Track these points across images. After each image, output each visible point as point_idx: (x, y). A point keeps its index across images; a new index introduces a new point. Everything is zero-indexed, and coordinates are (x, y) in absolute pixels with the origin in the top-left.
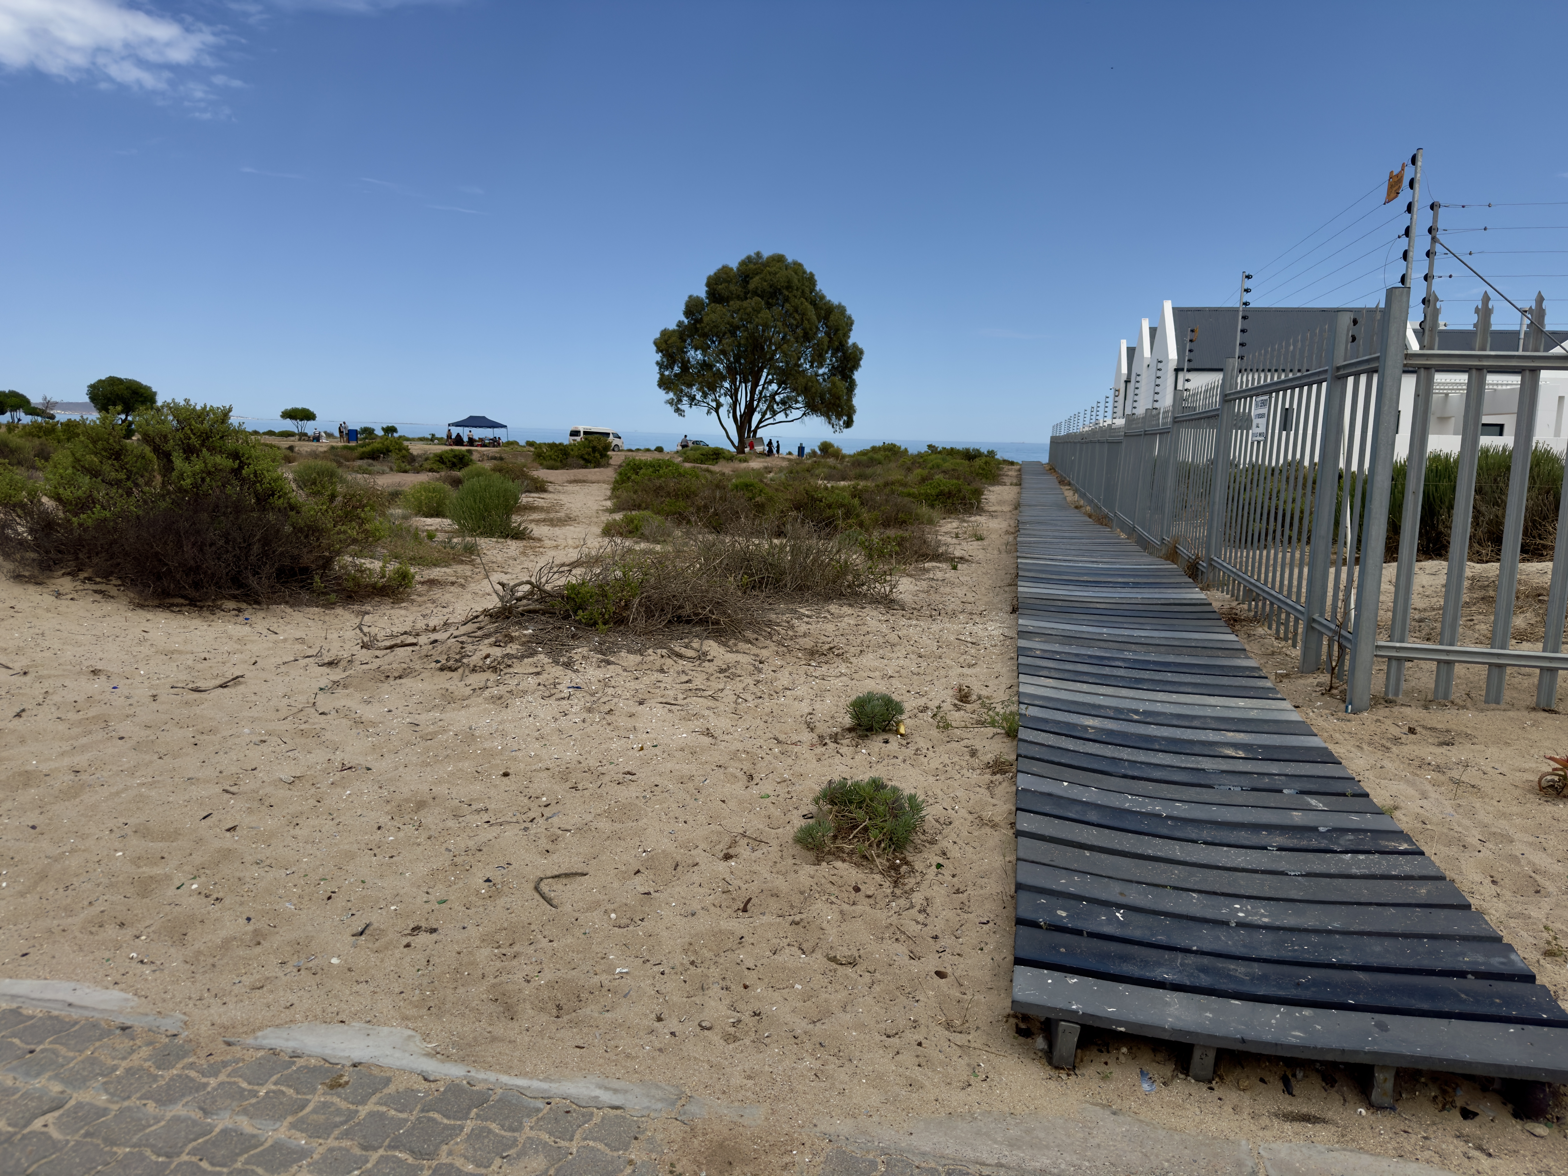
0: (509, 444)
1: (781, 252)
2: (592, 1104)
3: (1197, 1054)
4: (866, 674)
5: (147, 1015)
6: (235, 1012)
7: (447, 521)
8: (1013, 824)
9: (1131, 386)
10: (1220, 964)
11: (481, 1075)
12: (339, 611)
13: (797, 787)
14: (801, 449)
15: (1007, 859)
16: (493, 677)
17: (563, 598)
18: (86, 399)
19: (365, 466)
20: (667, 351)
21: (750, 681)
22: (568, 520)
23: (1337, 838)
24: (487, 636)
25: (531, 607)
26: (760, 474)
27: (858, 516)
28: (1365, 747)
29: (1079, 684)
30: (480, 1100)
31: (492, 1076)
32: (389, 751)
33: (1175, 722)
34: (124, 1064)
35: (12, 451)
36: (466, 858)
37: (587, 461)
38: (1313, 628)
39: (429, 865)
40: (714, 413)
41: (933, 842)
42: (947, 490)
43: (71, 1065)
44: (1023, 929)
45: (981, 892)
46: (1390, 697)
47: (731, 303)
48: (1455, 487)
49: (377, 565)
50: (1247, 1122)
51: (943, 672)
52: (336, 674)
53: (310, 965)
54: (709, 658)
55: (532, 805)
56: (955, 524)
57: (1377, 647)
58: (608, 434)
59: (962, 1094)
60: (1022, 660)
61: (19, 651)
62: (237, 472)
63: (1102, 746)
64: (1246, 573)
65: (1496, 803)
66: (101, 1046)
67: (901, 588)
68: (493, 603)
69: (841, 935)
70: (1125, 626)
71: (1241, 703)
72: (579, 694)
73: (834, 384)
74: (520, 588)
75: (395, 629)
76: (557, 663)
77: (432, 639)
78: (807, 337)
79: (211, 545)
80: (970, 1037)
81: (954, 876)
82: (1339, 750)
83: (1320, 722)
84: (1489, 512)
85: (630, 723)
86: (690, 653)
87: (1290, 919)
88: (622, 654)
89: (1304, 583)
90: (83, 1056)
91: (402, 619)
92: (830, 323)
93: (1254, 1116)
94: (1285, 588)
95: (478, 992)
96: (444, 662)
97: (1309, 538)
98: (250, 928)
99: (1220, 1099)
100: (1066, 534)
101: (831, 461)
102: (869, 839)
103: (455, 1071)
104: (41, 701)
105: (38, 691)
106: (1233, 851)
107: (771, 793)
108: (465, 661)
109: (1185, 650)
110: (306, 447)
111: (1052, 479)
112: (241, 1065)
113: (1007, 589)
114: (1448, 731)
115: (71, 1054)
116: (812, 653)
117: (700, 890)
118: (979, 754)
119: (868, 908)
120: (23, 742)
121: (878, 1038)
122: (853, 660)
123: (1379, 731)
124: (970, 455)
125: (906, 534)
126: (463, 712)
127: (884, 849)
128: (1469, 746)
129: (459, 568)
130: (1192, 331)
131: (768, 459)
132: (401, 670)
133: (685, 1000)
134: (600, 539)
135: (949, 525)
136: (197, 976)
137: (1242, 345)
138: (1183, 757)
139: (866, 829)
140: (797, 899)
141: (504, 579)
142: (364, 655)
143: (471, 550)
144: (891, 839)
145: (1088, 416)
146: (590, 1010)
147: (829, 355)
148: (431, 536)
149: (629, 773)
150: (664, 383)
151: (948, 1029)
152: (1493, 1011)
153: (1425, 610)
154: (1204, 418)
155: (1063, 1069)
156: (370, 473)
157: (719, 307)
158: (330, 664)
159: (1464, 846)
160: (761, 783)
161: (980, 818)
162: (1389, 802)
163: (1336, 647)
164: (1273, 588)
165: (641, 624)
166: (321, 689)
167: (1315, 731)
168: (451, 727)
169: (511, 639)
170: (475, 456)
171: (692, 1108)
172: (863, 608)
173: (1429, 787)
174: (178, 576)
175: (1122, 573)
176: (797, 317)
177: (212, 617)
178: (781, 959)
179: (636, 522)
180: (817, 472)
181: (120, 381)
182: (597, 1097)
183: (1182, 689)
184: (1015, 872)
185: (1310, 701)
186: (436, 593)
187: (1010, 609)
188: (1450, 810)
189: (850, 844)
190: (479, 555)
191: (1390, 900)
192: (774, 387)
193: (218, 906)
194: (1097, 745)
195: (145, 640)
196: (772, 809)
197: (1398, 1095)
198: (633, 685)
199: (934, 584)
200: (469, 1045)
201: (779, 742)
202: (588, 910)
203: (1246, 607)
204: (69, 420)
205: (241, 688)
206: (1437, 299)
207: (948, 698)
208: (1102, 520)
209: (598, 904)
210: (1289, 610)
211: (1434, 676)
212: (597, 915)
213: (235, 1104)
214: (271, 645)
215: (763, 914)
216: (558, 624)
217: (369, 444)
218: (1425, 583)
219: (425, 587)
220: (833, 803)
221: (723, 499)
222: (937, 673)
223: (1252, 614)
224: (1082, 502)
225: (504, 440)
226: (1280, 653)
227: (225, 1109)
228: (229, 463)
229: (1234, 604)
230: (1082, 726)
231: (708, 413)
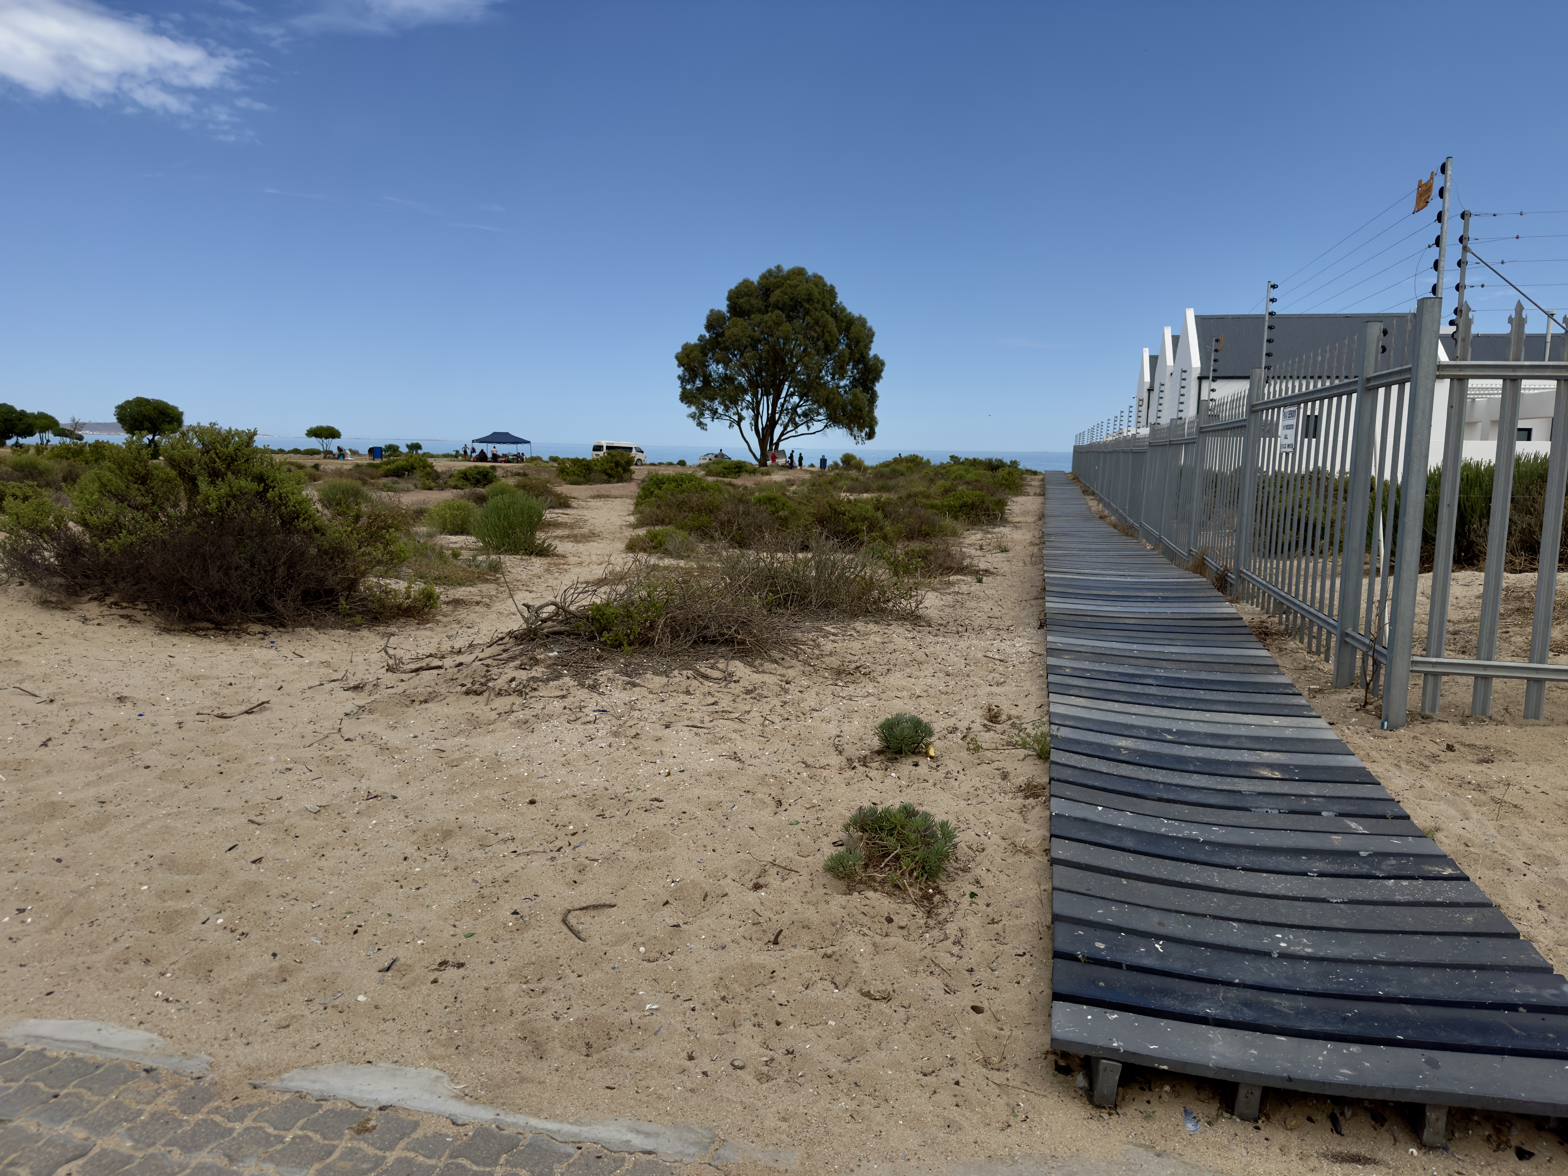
0: (533, 459)
1: (801, 265)
2: (624, 1149)
3: (1242, 1092)
4: (893, 694)
5: (172, 1056)
6: (261, 1053)
7: (472, 539)
8: (1047, 851)
9: (1155, 395)
10: (1264, 997)
11: (510, 1119)
12: (365, 633)
13: (826, 813)
14: (823, 461)
15: (1043, 888)
16: (519, 701)
17: (588, 619)
18: (114, 420)
19: (390, 484)
20: (689, 365)
21: (776, 702)
22: (592, 536)
23: (1380, 863)
24: (512, 659)
25: (556, 629)
26: (782, 487)
27: (882, 528)
28: (1403, 765)
29: (1110, 703)
30: (510, 1144)
31: (521, 1119)
32: (415, 778)
33: (1209, 742)
34: (149, 1108)
35: (41, 473)
36: (493, 889)
37: (610, 476)
38: (1346, 642)
39: (456, 897)
40: (736, 427)
41: (966, 870)
42: (970, 501)
43: (96, 1110)
44: (1060, 963)
45: (1017, 922)
46: (1427, 712)
47: (753, 316)
48: (1490, 499)
49: (402, 585)
50: (1295, 1163)
51: (971, 691)
52: (362, 699)
53: (337, 1002)
54: (735, 678)
55: (559, 834)
56: (979, 535)
57: (1413, 662)
58: (631, 449)
59: (1002, 1136)
60: (1052, 678)
61: (45, 678)
62: (261, 495)
63: (1136, 768)
64: (1276, 586)
65: (1540, 824)
66: (125, 1090)
67: (926, 603)
68: (517, 624)
69: (875, 968)
70: (1156, 642)
71: (1276, 721)
72: (605, 718)
73: (855, 395)
74: (545, 610)
75: (421, 651)
76: (582, 685)
77: (457, 662)
78: (828, 349)
79: (236, 569)
80: (1009, 1075)
81: (988, 905)
82: (1376, 769)
83: (1357, 739)
84: (1525, 521)
85: (656, 747)
86: (716, 674)
87: (1332, 948)
88: (648, 676)
89: (1337, 595)
90: (107, 1101)
91: (427, 641)
92: (851, 336)
93: (1302, 1157)
94: (1317, 600)
95: (506, 1030)
96: (469, 685)
97: (1341, 547)
98: (276, 964)
99: (1267, 1139)
100: (1092, 546)
101: (853, 473)
102: (901, 868)
103: (484, 1114)
104: (67, 729)
105: (64, 719)
106: (1272, 877)
107: (801, 820)
108: (490, 684)
109: (1216, 667)
110: (330, 465)
111: (1076, 489)
112: (266, 1108)
113: (1033, 602)
114: (1487, 748)
115: (95, 1098)
116: (839, 673)
117: (730, 921)
118: (1011, 777)
119: (901, 940)
120: (49, 772)
121: (913, 1076)
122: (880, 679)
123: (1416, 749)
124: (993, 466)
125: (931, 548)
126: (489, 737)
127: (917, 878)
128: (1508, 763)
129: (484, 587)
130: (1217, 341)
131: (791, 472)
132: (426, 694)
133: (717, 1037)
134: (624, 555)
135: (973, 537)
136: (223, 1015)
137: (1268, 355)
138: (1219, 779)
139: (897, 858)
140: (828, 932)
141: (529, 598)
142: (389, 678)
143: (495, 568)
144: (923, 868)
145: (1111, 425)
146: (621, 1049)
147: (850, 367)
148: (456, 555)
149: (656, 800)
150: (686, 397)
151: (985, 1066)
152: (1547, 1046)
153: (1459, 622)
154: (1231, 429)
155: (1104, 1108)
156: (395, 491)
157: (740, 321)
158: (356, 688)
159: (1509, 870)
160: (790, 808)
161: (1013, 844)
162: (1430, 824)
163: (1370, 662)
164: (1304, 601)
165: (667, 645)
166: (346, 714)
167: (1352, 749)
168: (476, 753)
169: (536, 662)
170: (499, 473)
171: (725, 1152)
172: (889, 625)
173: (1470, 807)
174: (204, 601)
175: (1151, 586)
176: (818, 329)
177: (238, 641)
178: (813, 994)
179: (659, 538)
180: (840, 484)
181: (147, 401)
182: (628, 1141)
183: (1215, 707)
184: (1052, 901)
185: (1345, 717)
186: (462, 613)
187: (1037, 624)
188: (1493, 831)
189: (882, 873)
190: (502, 573)
191: (1435, 928)
192: (796, 399)
193: (244, 940)
194: (1131, 767)
195: (171, 665)
196: (801, 834)
197: (1450, 1135)
198: (659, 707)
199: (959, 598)
200: (498, 1086)
201: (807, 766)
202: (616, 944)
203: (1276, 620)
204: (97, 441)
205: (267, 714)
206: (1469, 309)
207: (977, 718)
208: (1128, 531)
209: (626, 937)
210: (1321, 623)
211: (1471, 690)
212: (625, 948)
213: (261, 1150)
214: (296, 669)
215: (795, 946)
216: (583, 646)
217: (394, 462)
218: (1458, 594)
219: (450, 608)
220: (864, 830)
221: (747, 513)
222: (965, 692)
223: (1283, 627)
224: (1106, 512)
225: (527, 456)
226: (1312, 668)
227: (251, 1155)
228: (254, 486)
229: (1265, 617)
230: (1114, 747)
231: (730, 426)
